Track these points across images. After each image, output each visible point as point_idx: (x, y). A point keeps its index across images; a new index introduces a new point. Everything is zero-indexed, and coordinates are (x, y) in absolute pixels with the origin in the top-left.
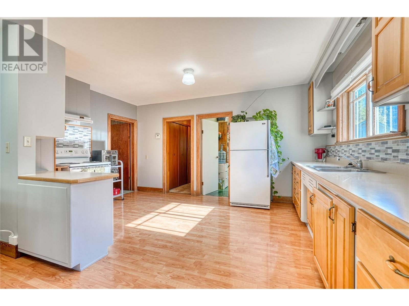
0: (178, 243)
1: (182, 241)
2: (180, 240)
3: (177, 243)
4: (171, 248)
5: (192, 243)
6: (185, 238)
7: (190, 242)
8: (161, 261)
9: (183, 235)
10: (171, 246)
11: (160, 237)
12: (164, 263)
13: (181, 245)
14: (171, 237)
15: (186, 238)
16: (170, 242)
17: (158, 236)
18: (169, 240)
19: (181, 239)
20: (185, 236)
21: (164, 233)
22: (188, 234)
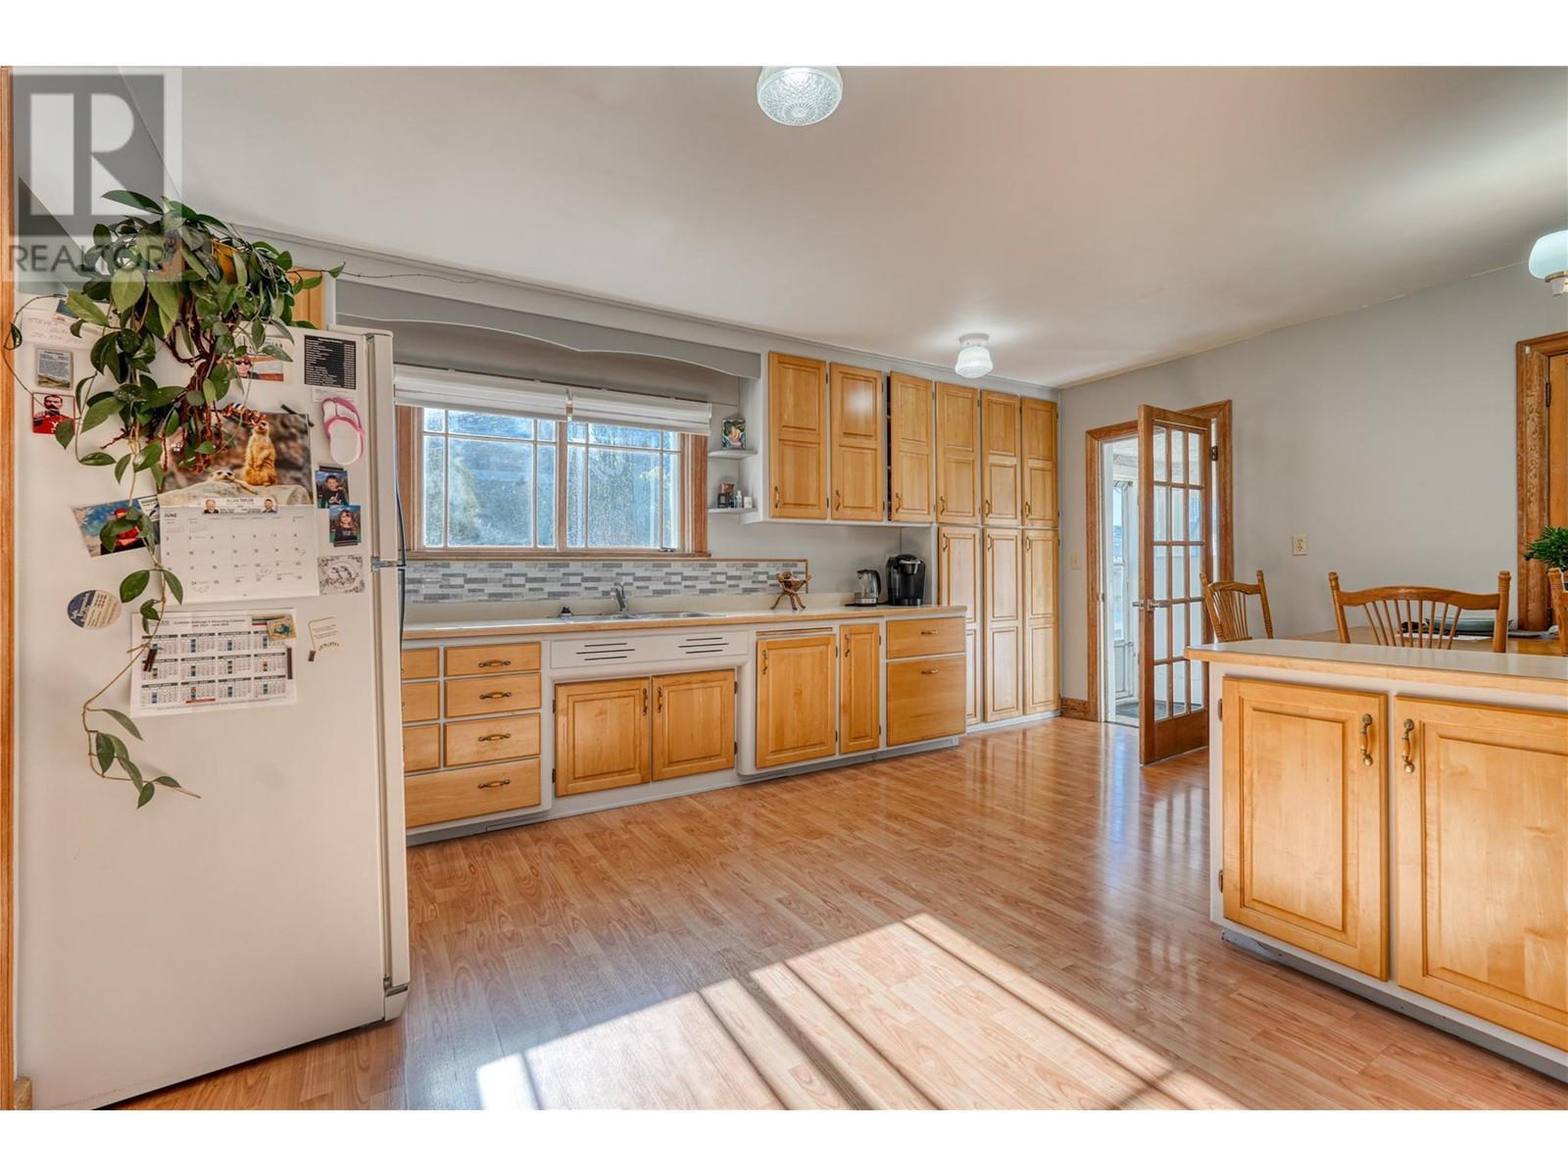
0: (962, 899)
1: (945, 900)
2: (946, 905)
3: (965, 900)
4: (991, 892)
5: (913, 885)
6: (924, 907)
7: (918, 889)
8: (1031, 871)
9: (925, 922)
10: (992, 897)
11: (1022, 944)
12: (1023, 865)
13: (954, 890)
14: (975, 926)
15: (921, 906)
16: (987, 909)
17: (1029, 948)
18: (987, 919)
19: (943, 905)
20: (918, 912)
21: (998, 960)
22: (900, 917)
